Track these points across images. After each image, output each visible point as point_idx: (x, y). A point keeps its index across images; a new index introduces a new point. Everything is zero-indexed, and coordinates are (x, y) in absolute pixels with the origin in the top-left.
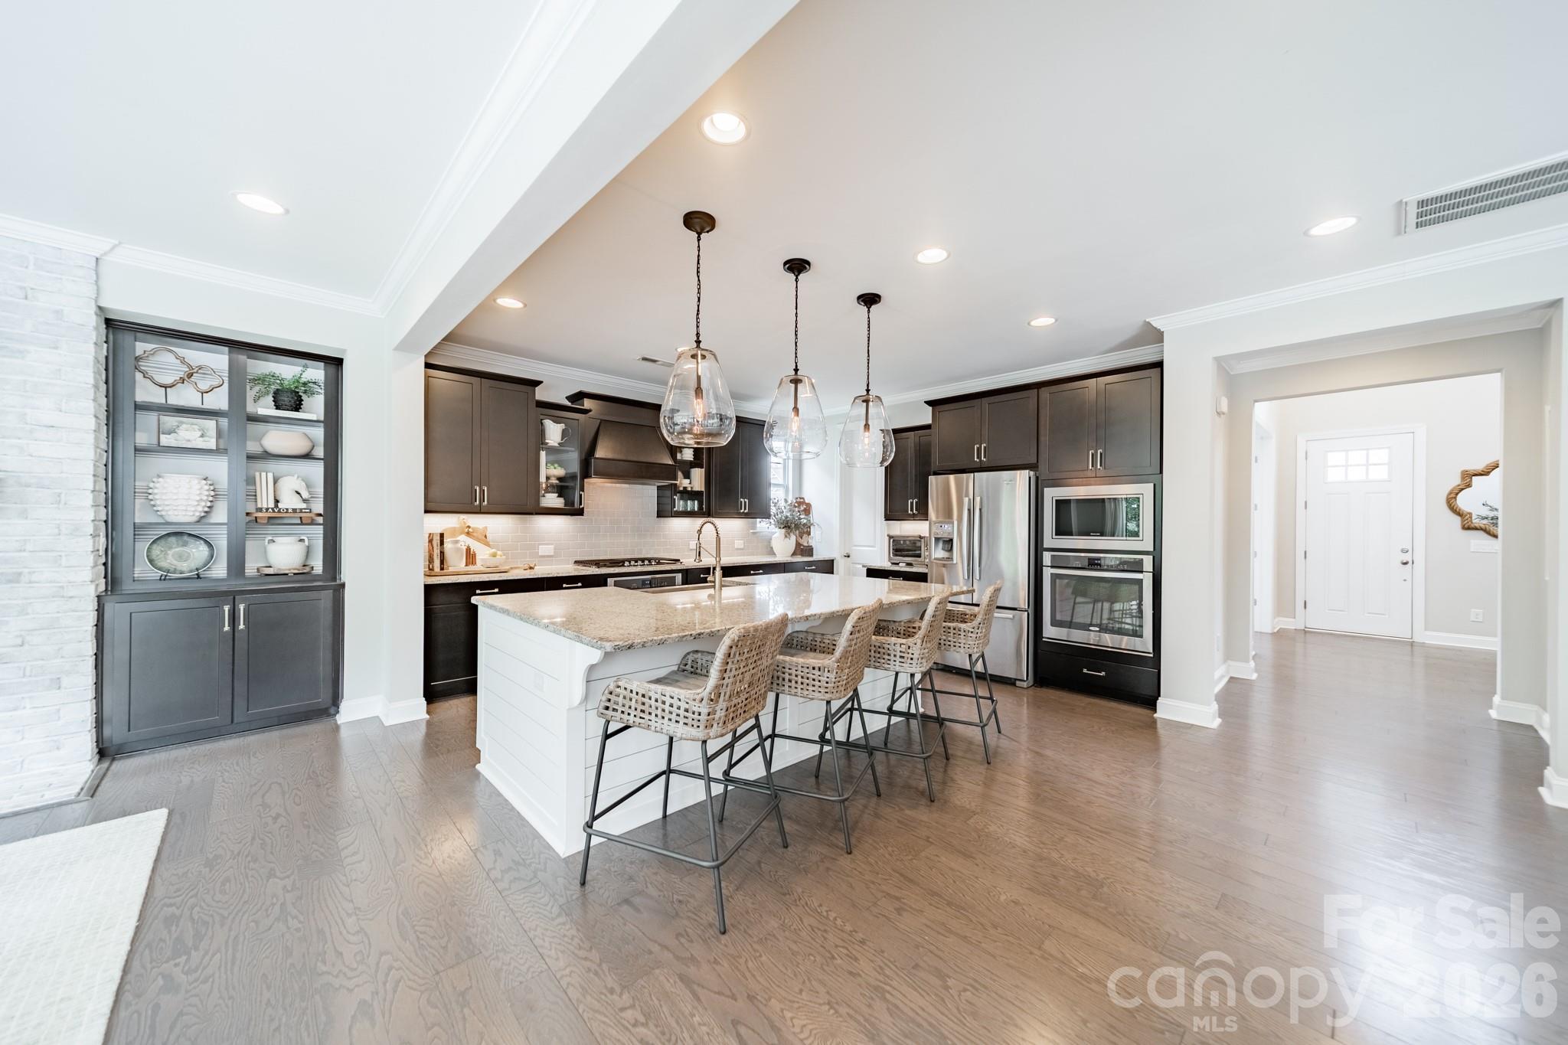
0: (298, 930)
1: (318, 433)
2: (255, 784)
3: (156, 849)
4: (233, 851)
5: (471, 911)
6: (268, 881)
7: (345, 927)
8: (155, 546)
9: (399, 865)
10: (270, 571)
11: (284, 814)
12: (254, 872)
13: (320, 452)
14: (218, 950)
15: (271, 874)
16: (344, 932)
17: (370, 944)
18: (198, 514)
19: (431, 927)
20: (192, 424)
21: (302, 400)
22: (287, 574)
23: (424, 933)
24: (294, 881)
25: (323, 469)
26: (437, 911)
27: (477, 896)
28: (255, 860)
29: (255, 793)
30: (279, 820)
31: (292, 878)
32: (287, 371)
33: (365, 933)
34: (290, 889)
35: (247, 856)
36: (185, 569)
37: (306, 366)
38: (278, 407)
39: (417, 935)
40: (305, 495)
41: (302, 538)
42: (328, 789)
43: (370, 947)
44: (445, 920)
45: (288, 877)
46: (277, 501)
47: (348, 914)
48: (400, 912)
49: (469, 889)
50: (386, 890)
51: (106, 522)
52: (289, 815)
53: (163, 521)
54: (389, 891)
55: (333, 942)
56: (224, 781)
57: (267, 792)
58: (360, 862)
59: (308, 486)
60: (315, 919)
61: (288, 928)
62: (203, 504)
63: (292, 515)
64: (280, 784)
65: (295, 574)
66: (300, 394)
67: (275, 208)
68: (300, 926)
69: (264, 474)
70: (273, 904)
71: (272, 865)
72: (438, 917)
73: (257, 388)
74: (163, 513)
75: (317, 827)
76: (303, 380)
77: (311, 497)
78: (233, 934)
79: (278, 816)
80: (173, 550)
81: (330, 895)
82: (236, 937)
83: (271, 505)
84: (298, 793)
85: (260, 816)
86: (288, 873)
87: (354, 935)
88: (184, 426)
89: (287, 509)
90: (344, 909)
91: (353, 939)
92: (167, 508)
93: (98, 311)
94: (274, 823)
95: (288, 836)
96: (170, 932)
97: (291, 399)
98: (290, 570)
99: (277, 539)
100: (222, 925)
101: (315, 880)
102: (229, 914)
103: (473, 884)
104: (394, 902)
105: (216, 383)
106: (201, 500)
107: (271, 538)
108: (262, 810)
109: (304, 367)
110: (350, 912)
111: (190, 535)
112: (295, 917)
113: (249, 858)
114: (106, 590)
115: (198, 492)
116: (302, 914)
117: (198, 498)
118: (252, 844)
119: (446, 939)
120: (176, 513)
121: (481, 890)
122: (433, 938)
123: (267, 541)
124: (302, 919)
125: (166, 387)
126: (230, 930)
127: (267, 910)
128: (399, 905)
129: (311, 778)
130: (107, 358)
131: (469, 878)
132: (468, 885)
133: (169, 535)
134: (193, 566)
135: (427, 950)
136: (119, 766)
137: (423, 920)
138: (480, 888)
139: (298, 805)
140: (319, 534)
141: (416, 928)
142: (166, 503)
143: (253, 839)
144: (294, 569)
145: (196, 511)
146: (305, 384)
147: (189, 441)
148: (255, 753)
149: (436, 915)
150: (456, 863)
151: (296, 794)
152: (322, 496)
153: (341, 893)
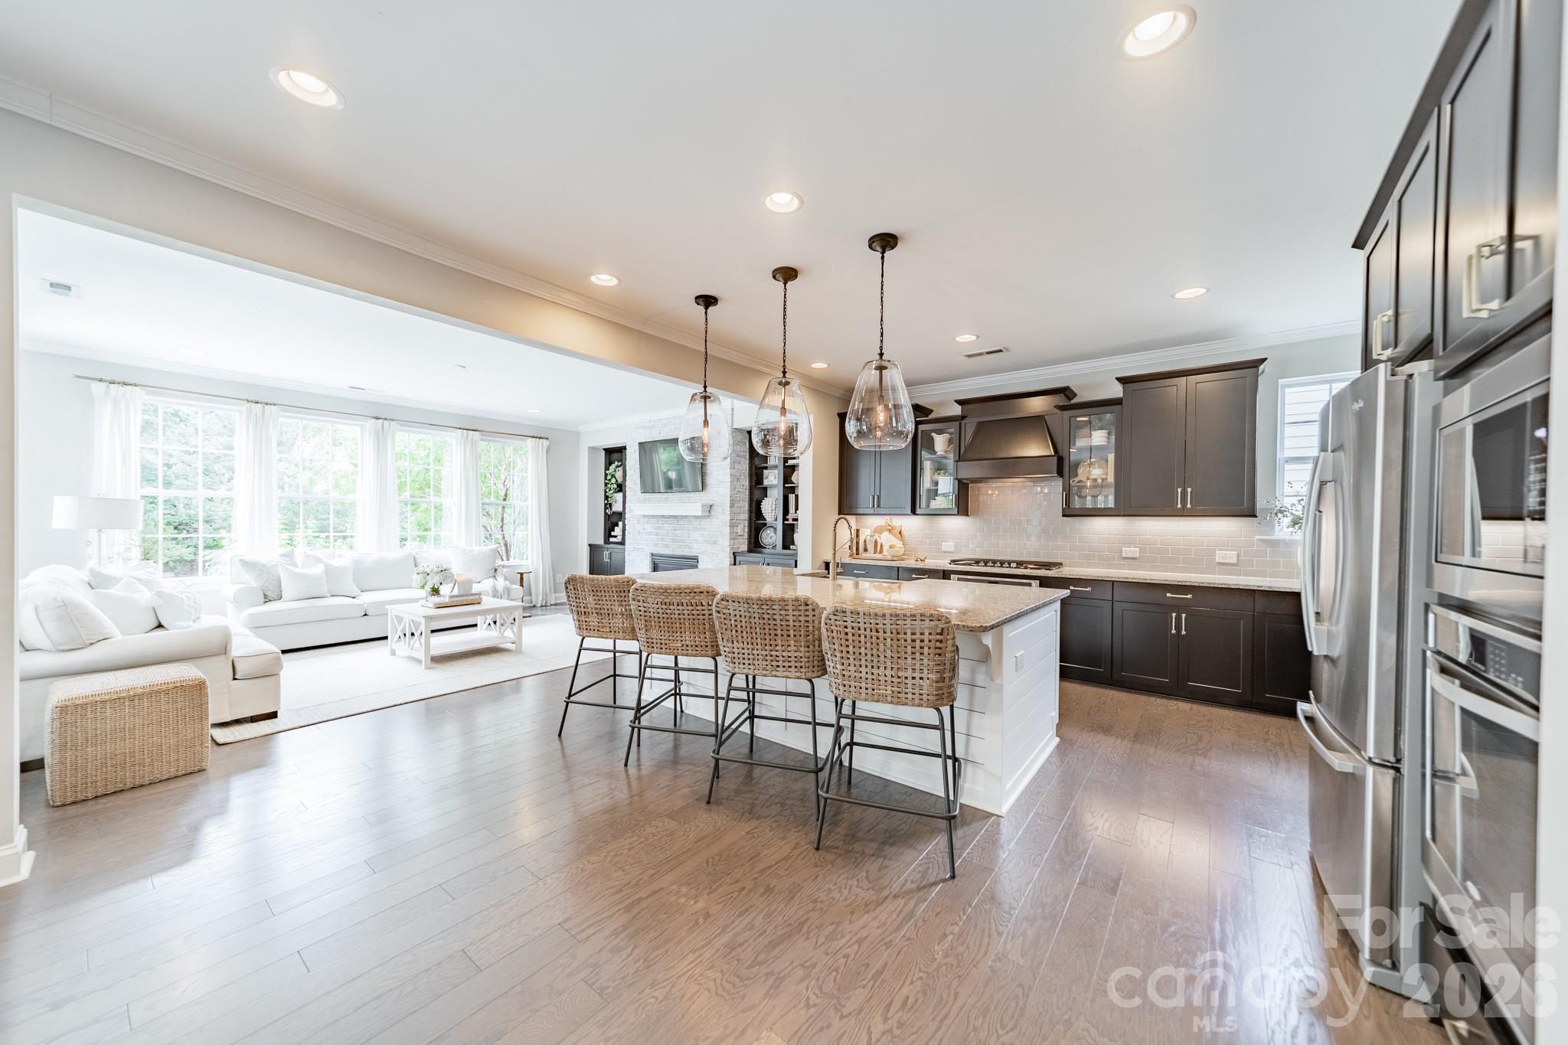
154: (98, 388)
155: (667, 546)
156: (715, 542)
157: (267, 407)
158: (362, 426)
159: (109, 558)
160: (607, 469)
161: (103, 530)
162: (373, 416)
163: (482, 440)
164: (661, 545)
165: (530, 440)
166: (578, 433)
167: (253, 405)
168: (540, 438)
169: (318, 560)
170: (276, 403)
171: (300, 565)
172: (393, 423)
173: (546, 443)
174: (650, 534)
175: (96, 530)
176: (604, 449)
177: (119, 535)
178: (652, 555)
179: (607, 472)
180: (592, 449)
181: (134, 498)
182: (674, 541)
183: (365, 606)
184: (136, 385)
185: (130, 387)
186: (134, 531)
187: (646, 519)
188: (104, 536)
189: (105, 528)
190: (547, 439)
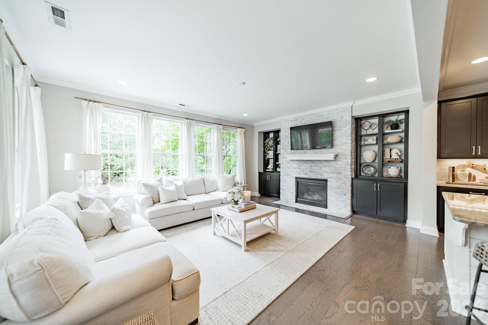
0: (357, 263)
1: (403, 135)
2: (374, 231)
3: (348, 233)
4: (359, 241)
5: (399, 293)
6: (360, 250)
7: (366, 270)
8: (364, 168)
9: (390, 268)
10: (389, 176)
11: (374, 240)
12: (359, 247)
13: (403, 140)
14: (343, 256)
15: (361, 250)
16: (365, 271)
17: (368, 277)
18: (372, 160)
19: (384, 287)
20: (371, 138)
21: (399, 126)
22: (393, 177)
23: (382, 286)
24: (364, 254)
25: (404, 146)
26: (389, 285)
27: (405, 292)
28: (361, 245)
29: (372, 232)
30: (372, 241)
31: (365, 253)
32: (394, 118)
33: (369, 275)
34: (362, 255)
35: (360, 243)
36: (370, 174)
37: (399, 115)
38: (392, 129)
39: (379, 285)
40: (399, 154)
41: (398, 167)
42: (388, 240)
43: (367, 278)
44: (389, 289)
45: (364, 252)
46: (391, 156)
47: (369, 268)
48: (380, 277)
49: (404, 288)
50: (381, 270)
51: (355, 162)
52: (375, 241)
53: (365, 162)
54: (382, 271)
55: (361, 271)
56: (368, 227)
57: (374, 233)
58: (381, 260)
59: (400, 151)
60: (362, 264)
61: (356, 261)
62: (373, 158)
63: (395, 160)
64: (378, 233)
65: (395, 177)
66: (398, 124)
67: (375, 79)
68: (358, 263)
69: (387, 149)
70: (357, 255)
71: (363, 248)
72: (388, 287)
73: (387, 125)
74: (365, 160)
75: (378, 247)
76: (399, 120)
77: (401, 155)
78: (348, 255)
79: (372, 239)
80: (367, 169)
81: (369, 262)
82: (348, 256)
83: (389, 157)
84: (381, 237)
85: (369, 238)
86: (365, 252)
87: (366, 273)
88: (369, 139)
89: (393, 159)
90: (369, 267)
91: (366, 274)
92: (365, 159)
93: (352, 117)
94: (370, 240)
95: (371, 245)
96: (340, 248)
97: (395, 126)
98: (394, 176)
99: (392, 167)
100: (347, 252)
101: (368, 257)
102: (350, 251)
103: (407, 288)
104: (381, 274)
105: (376, 127)
106: (372, 157)
107: (389, 167)
108: (370, 236)
109: (398, 116)
110: (370, 268)
111: (371, 165)
112: (359, 261)
113: (360, 244)
114: (355, 177)
115: (372, 155)
116: (360, 261)
117: (371, 156)
118: (363, 242)
119: (386, 293)
120: (367, 160)
121: (408, 292)
122: (383, 290)
123: (388, 168)
124: (360, 262)
125: (366, 130)
126: (348, 254)
127: (356, 255)
128: (381, 276)
129: (387, 236)
130: (355, 126)
131: (407, 286)
132: (404, 287)
133: (366, 165)
134: (371, 173)
135: (379, 290)
136: (356, 216)
137: (384, 284)
138: (408, 291)
139: (378, 240)
140: (403, 166)
141: (381, 284)
142: (365, 158)
143: (364, 241)
144: (395, 176)
145: (371, 159)
146: (400, 121)
147: (370, 142)
148: (379, 224)
149: (388, 286)
150: (407, 279)
151: (380, 237)
152: (404, 154)
153: (371, 263)
154: (84, 103)
155: (306, 174)
156: (340, 173)
157: (149, 113)
158: (181, 123)
159: (89, 184)
160: (264, 140)
161: (86, 171)
162: (186, 118)
163: (223, 129)
164: (302, 174)
165: (239, 129)
166: (253, 126)
167: (144, 112)
168: (242, 128)
169: (172, 183)
170: (152, 112)
171: (165, 185)
172: (194, 121)
173: (244, 130)
174: (296, 168)
175: (83, 171)
176: (263, 133)
177: (93, 173)
178: (296, 178)
179: (265, 142)
180: (260, 133)
181: (99, 154)
182: (311, 172)
183: (193, 205)
184: (99, 102)
185: (97, 103)
186: (99, 171)
187: (293, 162)
188: (87, 173)
189: (87, 170)
190: (244, 128)
